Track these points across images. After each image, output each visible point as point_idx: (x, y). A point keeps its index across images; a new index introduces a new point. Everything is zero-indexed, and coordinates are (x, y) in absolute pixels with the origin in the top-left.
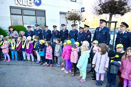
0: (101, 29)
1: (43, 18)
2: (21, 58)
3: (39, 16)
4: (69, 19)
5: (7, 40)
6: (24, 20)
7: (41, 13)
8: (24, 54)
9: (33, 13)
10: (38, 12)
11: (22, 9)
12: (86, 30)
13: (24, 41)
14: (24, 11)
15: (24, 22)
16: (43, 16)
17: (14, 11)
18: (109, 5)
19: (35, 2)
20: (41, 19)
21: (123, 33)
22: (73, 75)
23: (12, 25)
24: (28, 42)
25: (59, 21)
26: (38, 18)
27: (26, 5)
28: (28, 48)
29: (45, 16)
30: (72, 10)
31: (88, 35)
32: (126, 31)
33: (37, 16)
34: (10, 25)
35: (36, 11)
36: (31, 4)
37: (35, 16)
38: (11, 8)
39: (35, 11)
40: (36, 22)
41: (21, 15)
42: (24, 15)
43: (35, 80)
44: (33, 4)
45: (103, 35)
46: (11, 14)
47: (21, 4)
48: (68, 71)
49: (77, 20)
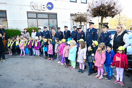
0: (90, 29)
1: (55, 20)
2: (31, 54)
3: (51, 19)
4: (75, 21)
5: (23, 39)
6: (38, 22)
7: (53, 16)
8: (34, 50)
9: (46, 16)
10: (50, 16)
11: (37, 14)
13: (33, 40)
14: (39, 15)
15: (38, 25)
16: (55, 19)
17: (30, 15)
18: (97, 9)
19: (48, 6)
20: (53, 21)
21: (105, 33)
24: (36, 41)
25: (70, 22)
26: (51, 20)
27: (40, 9)
28: (36, 45)
29: (57, 19)
30: (78, 12)
32: (107, 31)
33: (50, 19)
35: (48, 14)
36: (44, 8)
37: (48, 19)
38: (28, 13)
40: (49, 24)
41: (36, 18)
42: (39, 18)
43: (37, 67)
44: (46, 8)
45: (92, 35)
46: (28, 18)
47: (36, 9)
48: (63, 63)
49: (83, 21)
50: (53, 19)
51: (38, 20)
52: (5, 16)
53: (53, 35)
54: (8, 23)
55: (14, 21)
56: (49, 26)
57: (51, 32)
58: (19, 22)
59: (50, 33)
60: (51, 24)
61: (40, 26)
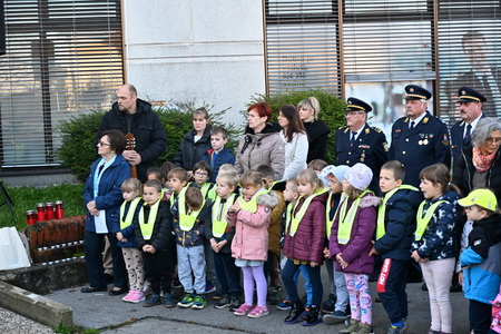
15: (348, 69)
20: (470, 36)
26: (451, 30)
33: (445, 15)
37: (429, 15)
40: (434, 65)
41: (331, 18)
42: (350, 18)
46: (270, 20)
50: (467, 14)
51: (347, 28)
52: (111, 14)
53: (477, 160)
54: (127, 62)
55: (171, 45)
56: (432, 75)
57: (458, 128)
58: (202, 50)
59: (447, 140)
60: (452, 61)
61: (358, 78)
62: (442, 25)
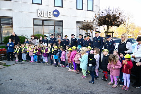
6: (44, 29)
7: (59, 23)
9: (52, 23)
10: (56, 23)
11: (43, 20)
12: (87, 39)
14: (45, 22)
15: (44, 32)
16: (61, 26)
17: (36, 22)
18: (103, 19)
19: (54, 14)
20: (59, 28)
21: (109, 41)
22: (78, 72)
23: (34, 34)
26: (57, 28)
27: (46, 16)
29: (62, 26)
30: (85, 20)
31: (89, 43)
33: (56, 26)
34: (32, 34)
36: (50, 16)
38: (34, 19)
39: (54, 21)
40: (55, 32)
41: (42, 25)
42: (44, 25)
43: (45, 73)
44: (52, 16)
45: (98, 43)
46: (34, 25)
47: (42, 16)
49: (89, 29)
51: (44, 27)
52: (11, 23)
58: (25, 28)
60: (57, 31)
62: (55, 27)
